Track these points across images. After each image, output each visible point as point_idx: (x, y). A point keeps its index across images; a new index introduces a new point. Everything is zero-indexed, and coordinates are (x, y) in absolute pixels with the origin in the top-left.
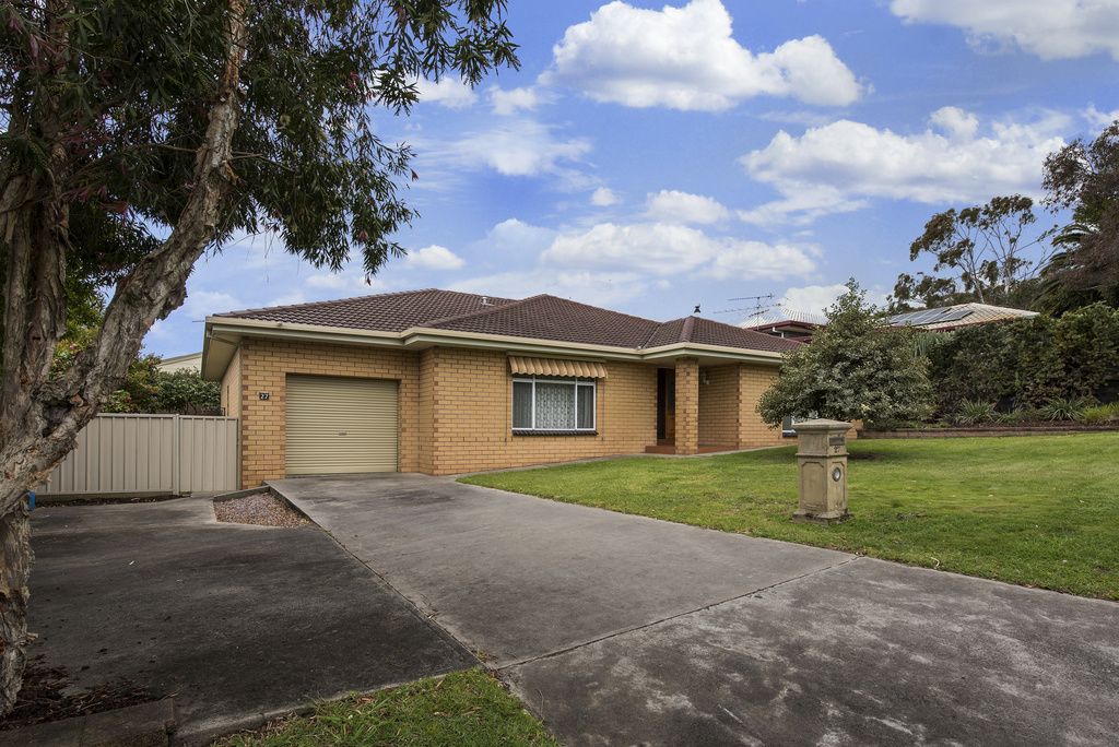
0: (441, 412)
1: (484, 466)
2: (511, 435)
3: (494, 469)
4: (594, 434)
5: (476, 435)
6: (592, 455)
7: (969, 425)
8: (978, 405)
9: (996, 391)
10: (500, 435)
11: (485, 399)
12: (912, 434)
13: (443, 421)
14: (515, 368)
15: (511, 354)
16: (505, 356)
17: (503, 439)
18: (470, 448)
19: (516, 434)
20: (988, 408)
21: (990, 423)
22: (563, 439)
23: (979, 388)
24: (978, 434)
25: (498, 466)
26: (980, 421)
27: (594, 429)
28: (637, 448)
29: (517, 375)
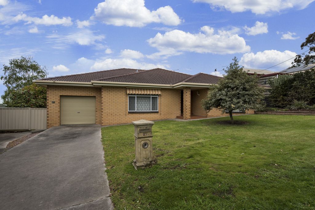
0: (104, 106)
1: (118, 123)
2: (128, 113)
3: (122, 124)
4: (157, 112)
5: (116, 113)
6: (157, 119)
7: (295, 110)
8: (300, 102)
9: (309, 97)
10: (124, 113)
11: (119, 102)
12: (273, 113)
13: (104, 109)
14: (128, 92)
15: (127, 88)
16: (125, 88)
17: (125, 114)
18: (114, 117)
19: (129, 113)
20: (304, 103)
21: (304, 109)
22: (146, 114)
23: (302, 95)
24: (298, 114)
25: (123, 123)
26: (300, 108)
27: (158, 111)
28: (173, 117)
29: (129, 94)
